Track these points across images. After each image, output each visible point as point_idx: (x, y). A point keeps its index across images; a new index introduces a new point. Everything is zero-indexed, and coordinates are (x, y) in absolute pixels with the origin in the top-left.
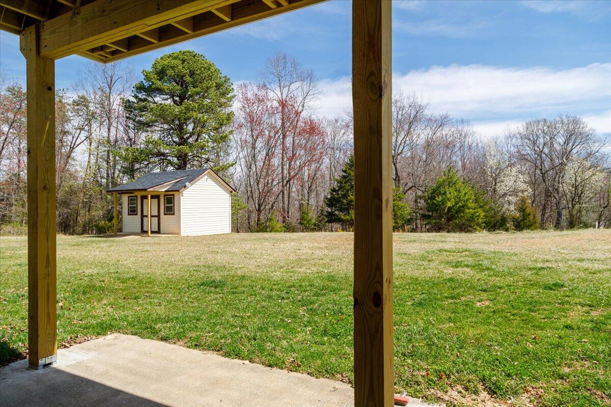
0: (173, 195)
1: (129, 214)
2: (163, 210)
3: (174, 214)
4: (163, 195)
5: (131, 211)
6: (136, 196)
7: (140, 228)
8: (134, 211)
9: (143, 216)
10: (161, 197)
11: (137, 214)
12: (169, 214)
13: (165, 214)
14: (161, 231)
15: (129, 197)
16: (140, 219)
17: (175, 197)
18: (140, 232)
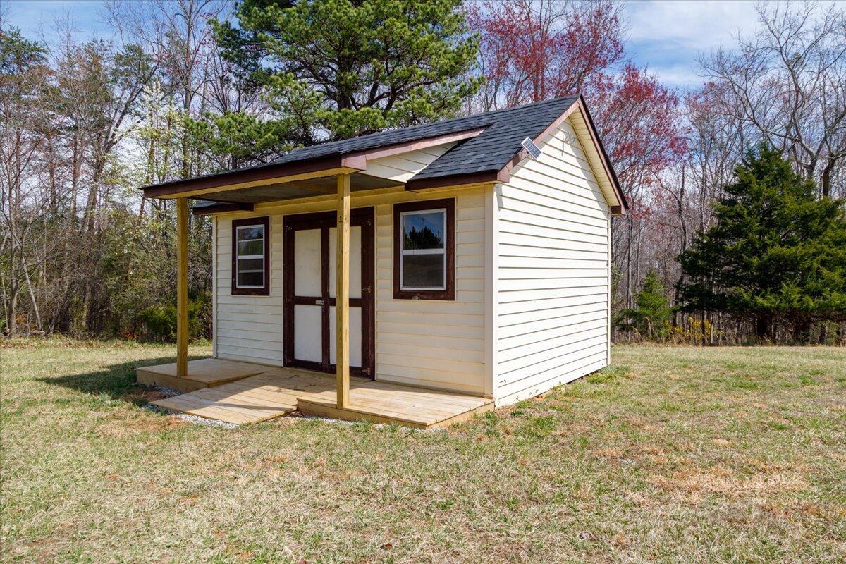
0: (449, 204)
1: (235, 291)
2: (390, 273)
3: (449, 295)
4: (390, 207)
5: (246, 279)
6: (265, 221)
7: (280, 347)
8: (256, 279)
9: (291, 301)
10: (378, 218)
11: (266, 292)
12: (424, 296)
13: (399, 295)
14: (380, 372)
15: (236, 223)
16: (280, 311)
17: (460, 212)
18: (281, 364)
